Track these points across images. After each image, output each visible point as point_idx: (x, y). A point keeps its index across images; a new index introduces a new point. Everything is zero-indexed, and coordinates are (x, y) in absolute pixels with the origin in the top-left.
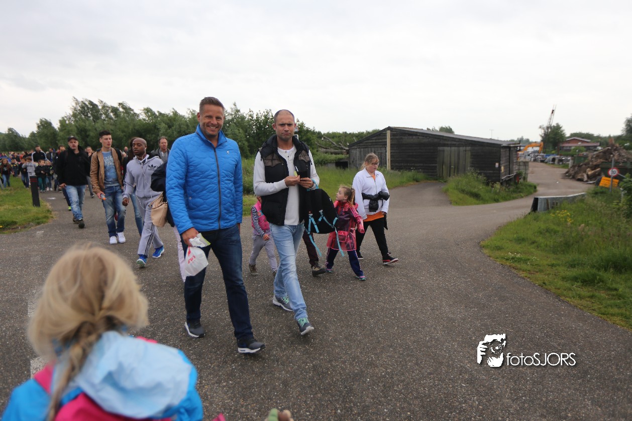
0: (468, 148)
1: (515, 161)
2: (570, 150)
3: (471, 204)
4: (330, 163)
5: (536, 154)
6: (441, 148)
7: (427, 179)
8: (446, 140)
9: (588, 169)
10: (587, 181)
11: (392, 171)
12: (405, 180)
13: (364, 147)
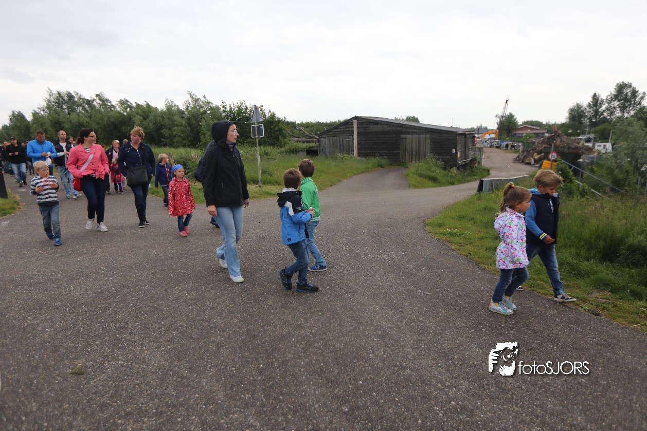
0: (428, 136)
1: (470, 147)
2: (521, 137)
3: (428, 187)
4: (301, 150)
5: (492, 141)
6: (403, 136)
7: (391, 165)
8: (407, 128)
9: (535, 154)
10: (534, 165)
11: (359, 158)
12: (370, 166)
13: (333, 135)
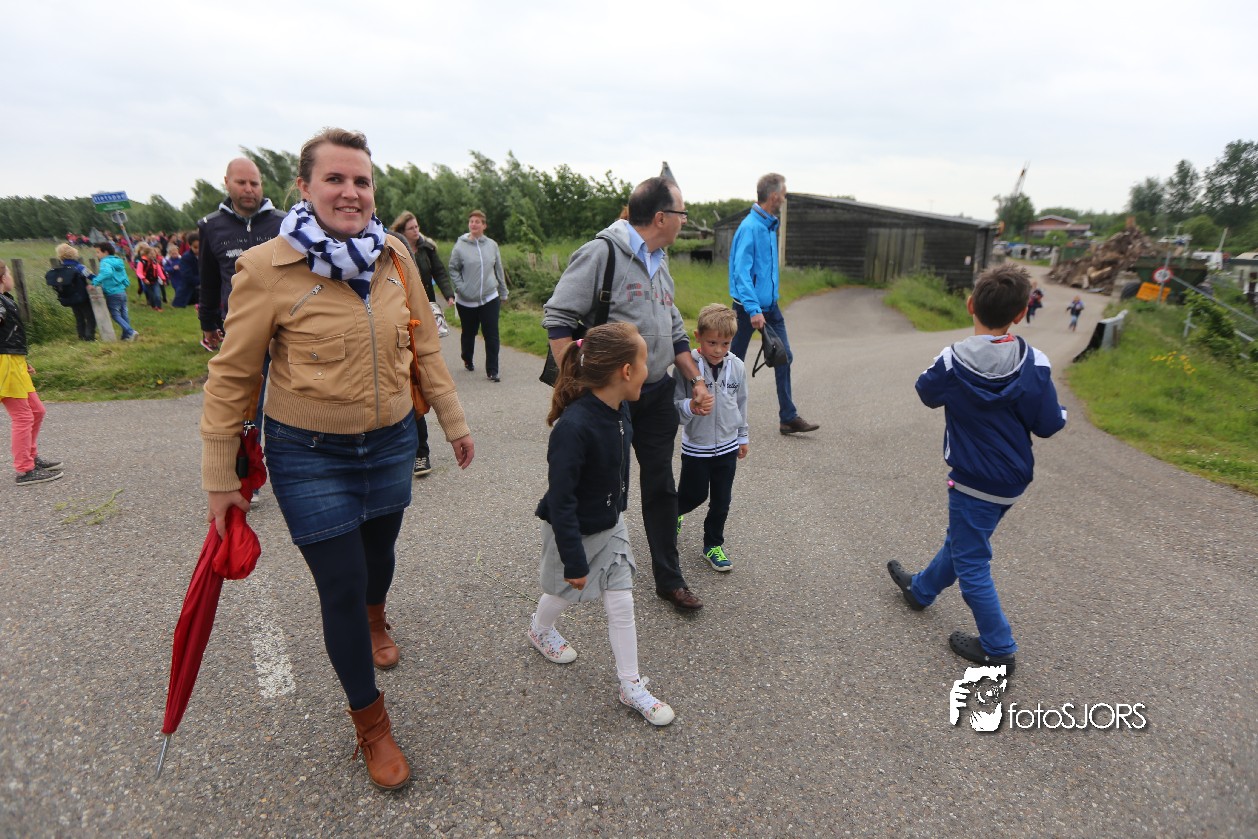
0: (921, 231)
4: (682, 252)
6: (873, 230)
8: (882, 216)
9: (1091, 269)
10: (1088, 288)
11: (790, 269)
12: (813, 284)
